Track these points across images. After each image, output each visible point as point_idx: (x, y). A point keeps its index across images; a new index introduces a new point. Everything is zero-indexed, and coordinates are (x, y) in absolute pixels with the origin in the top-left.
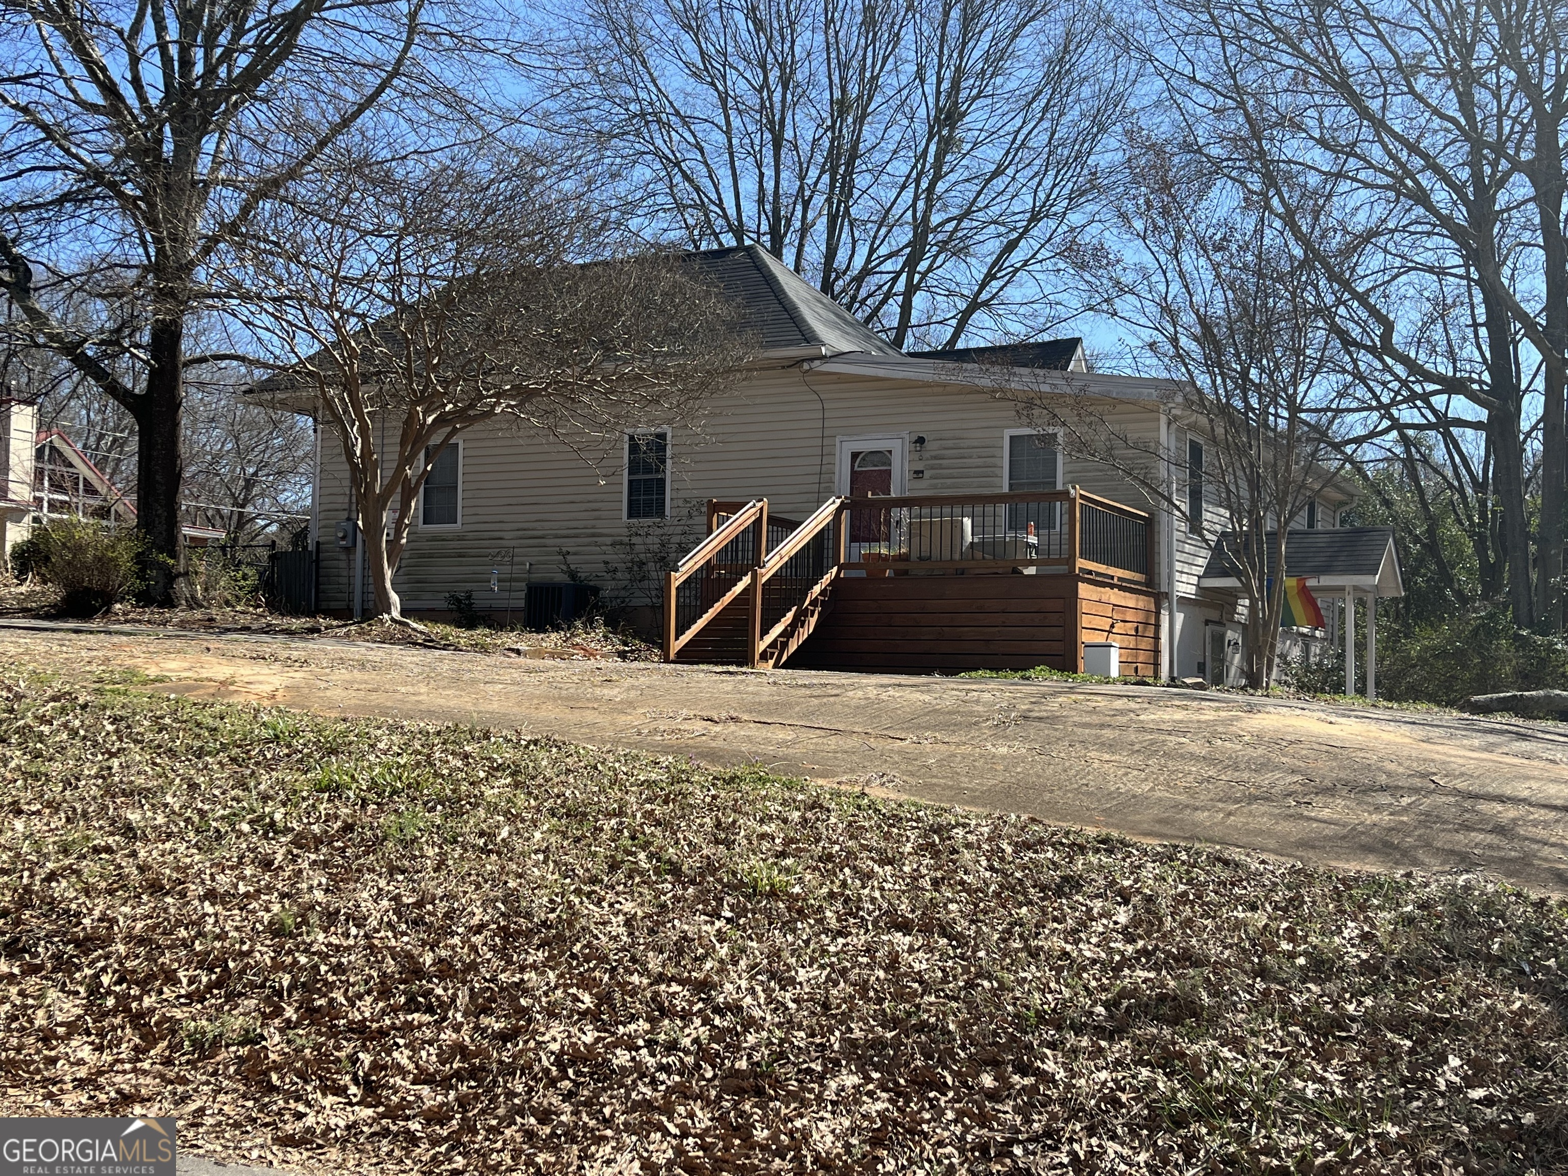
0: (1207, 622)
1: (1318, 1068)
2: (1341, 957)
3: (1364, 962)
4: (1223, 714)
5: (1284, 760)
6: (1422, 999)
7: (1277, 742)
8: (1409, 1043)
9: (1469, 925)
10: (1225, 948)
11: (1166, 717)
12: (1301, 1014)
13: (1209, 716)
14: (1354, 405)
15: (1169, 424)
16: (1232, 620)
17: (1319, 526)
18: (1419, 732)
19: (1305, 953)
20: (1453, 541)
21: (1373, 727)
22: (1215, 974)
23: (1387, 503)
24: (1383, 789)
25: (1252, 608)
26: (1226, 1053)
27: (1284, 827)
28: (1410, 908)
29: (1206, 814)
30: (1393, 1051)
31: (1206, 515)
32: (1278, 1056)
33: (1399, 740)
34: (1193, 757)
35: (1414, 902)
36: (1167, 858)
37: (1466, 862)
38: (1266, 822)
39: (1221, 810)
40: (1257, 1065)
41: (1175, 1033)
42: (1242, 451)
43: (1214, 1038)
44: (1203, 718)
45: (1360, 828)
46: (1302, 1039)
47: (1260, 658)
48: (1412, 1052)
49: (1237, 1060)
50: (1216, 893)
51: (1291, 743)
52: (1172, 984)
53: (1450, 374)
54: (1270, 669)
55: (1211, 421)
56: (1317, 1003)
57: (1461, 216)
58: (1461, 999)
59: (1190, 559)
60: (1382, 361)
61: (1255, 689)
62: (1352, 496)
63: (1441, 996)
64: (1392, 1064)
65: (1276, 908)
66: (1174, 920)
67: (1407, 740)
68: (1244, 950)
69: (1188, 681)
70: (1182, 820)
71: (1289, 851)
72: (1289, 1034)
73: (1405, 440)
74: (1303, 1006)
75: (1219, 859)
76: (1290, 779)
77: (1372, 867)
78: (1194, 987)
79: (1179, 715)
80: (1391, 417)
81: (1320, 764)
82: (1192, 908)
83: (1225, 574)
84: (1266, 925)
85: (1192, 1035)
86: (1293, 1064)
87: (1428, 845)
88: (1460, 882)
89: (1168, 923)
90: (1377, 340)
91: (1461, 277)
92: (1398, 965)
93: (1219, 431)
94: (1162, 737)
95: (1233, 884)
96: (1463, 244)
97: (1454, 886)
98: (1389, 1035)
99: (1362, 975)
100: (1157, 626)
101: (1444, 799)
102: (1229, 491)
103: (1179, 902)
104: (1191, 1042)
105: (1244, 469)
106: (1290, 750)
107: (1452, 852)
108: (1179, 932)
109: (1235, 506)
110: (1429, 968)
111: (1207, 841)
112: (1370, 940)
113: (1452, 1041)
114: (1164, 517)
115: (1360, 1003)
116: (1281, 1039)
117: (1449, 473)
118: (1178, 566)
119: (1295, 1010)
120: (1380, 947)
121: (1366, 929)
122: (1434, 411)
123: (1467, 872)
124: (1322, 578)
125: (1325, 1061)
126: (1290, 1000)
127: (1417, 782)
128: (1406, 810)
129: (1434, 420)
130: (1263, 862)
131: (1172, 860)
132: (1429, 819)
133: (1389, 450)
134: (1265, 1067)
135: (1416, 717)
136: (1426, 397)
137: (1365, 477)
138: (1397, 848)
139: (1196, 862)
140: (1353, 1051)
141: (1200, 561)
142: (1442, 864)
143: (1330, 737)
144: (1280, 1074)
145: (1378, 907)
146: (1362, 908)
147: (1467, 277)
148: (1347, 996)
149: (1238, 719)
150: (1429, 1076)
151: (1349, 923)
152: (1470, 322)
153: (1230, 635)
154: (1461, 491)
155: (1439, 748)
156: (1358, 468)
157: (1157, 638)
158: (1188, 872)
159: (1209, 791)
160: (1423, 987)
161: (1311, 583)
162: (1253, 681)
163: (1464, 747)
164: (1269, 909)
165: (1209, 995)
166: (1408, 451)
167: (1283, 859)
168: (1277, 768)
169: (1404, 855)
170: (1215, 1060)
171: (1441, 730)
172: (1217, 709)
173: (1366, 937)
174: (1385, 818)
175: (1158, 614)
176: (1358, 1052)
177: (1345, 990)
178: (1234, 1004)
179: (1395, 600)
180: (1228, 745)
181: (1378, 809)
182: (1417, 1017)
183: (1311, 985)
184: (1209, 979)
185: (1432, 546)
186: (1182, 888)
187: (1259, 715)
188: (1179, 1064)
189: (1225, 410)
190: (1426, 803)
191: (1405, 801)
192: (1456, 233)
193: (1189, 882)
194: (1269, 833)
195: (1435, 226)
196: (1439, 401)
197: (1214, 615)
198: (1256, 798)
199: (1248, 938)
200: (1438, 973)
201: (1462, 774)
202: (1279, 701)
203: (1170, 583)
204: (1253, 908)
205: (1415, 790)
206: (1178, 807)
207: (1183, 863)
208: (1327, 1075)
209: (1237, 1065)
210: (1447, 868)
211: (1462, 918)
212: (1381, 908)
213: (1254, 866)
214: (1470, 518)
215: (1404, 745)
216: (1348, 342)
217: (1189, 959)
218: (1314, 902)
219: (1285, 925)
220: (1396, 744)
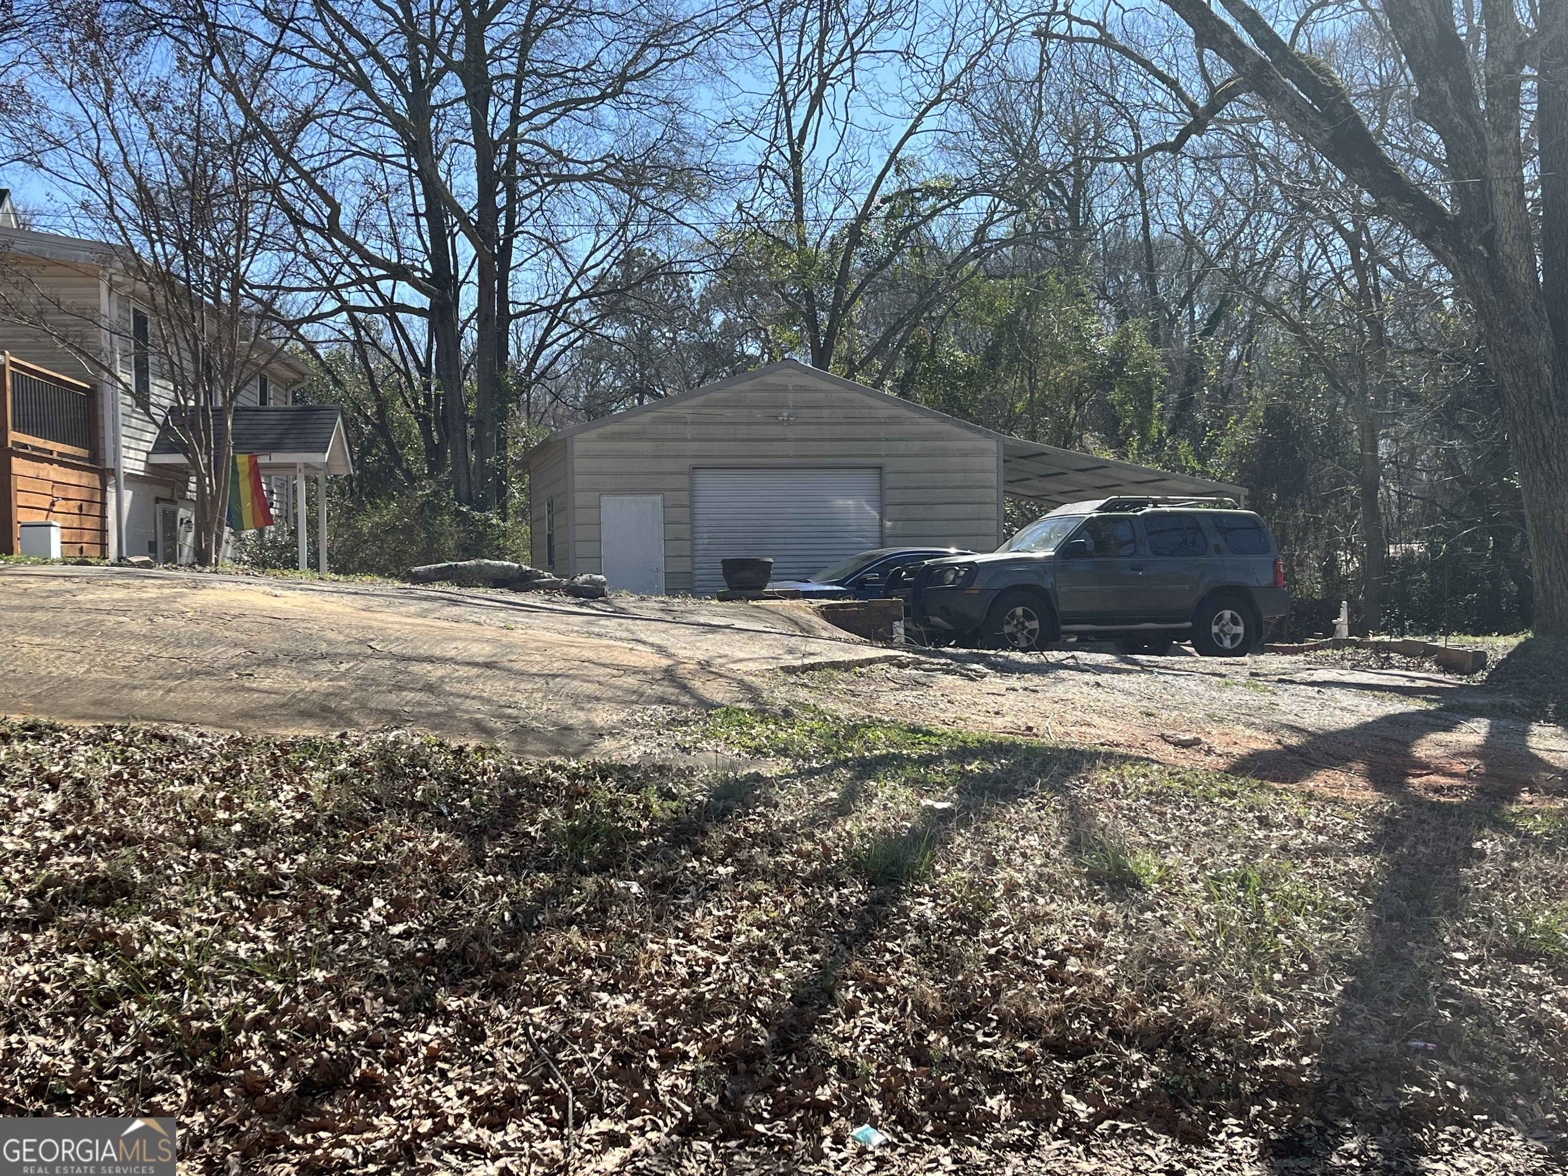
0: (158, 500)
1: (251, 929)
2: (276, 820)
3: (298, 823)
4: (167, 591)
5: (227, 634)
6: (351, 850)
7: (221, 617)
8: (337, 892)
9: (396, 777)
10: (160, 823)
11: (106, 596)
12: (235, 879)
13: (152, 593)
14: (305, 284)
15: (110, 290)
16: (183, 498)
17: (271, 404)
18: (360, 602)
19: (242, 820)
20: (402, 423)
21: (317, 598)
22: (148, 850)
23: (338, 383)
24: (323, 657)
25: (200, 484)
26: (159, 927)
27: (225, 699)
28: (344, 766)
29: (145, 692)
30: (323, 903)
31: (154, 389)
32: (211, 922)
33: (340, 610)
34: (133, 636)
35: (347, 761)
36: (101, 739)
37: (396, 718)
38: (207, 696)
39: (161, 687)
40: (191, 934)
41: (105, 914)
42: (185, 322)
43: (146, 914)
44: (145, 596)
45: (300, 696)
46: (236, 903)
47: (208, 535)
48: (340, 899)
49: (170, 932)
50: (152, 770)
51: (235, 617)
52: (102, 866)
53: (395, 260)
54: (218, 544)
55: (151, 289)
56: (252, 867)
57: (401, 106)
58: (387, 846)
59: (137, 434)
60: (331, 242)
61: (204, 566)
62: (304, 375)
63: (368, 845)
64: (321, 914)
65: (213, 779)
66: (107, 801)
67: (348, 610)
68: (179, 824)
69: (134, 560)
70: (119, 700)
71: (229, 722)
72: (223, 899)
73: (354, 322)
74: (237, 871)
75: (156, 736)
76: (231, 653)
77: (310, 731)
78: (127, 866)
79: (120, 594)
80: (340, 299)
81: (263, 636)
82: (126, 787)
83: (172, 450)
84: (203, 796)
85: (123, 915)
86: (226, 928)
87: (364, 706)
88: (391, 738)
89: (100, 805)
90: (325, 221)
91: (403, 167)
92: (331, 820)
93: (160, 300)
94: (100, 618)
95: (170, 760)
96: (404, 136)
97: (384, 742)
98: (320, 887)
99: (296, 834)
100: (104, 504)
101: (380, 662)
102: (172, 363)
103: (112, 783)
104: (123, 921)
105: (187, 341)
106: (234, 623)
107: (385, 711)
108: (111, 813)
109: (178, 378)
110: (358, 820)
111: (143, 718)
112: (304, 801)
113: (377, 884)
114: (108, 390)
115: (293, 861)
116: (215, 906)
117: (396, 356)
118: (124, 441)
119: (230, 876)
120: (314, 805)
121: (301, 790)
122: (381, 296)
123: (397, 728)
124: (274, 456)
125: (257, 920)
126: (225, 867)
127: (356, 649)
128: (344, 675)
129: (380, 304)
130: (201, 735)
131: (106, 741)
132: (364, 682)
133: (340, 332)
134: (199, 934)
135: (361, 588)
136: (373, 281)
137: (318, 356)
138: (333, 711)
139: (132, 740)
140: (285, 908)
141: (148, 437)
142: (375, 723)
143: (274, 609)
144: (214, 940)
145: (312, 769)
146: (298, 771)
147: (409, 168)
148: (281, 856)
149: (182, 595)
150: (355, 920)
151: (285, 787)
152: (412, 211)
153: (182, 513)
154: (408, 374)
155: (378, 616)
156: (310, 346)
157: (103, 517)
158: (123, 752)
159: (148, 669)
160: (352, 839)
161: (263, 460)
162: (202, 558)
163: (400, 614)
164: (206, 780)
165: (143, 872)
166: (357, 333)
167: (222, 731)
168: (219, 642)
169: (342, 718)
170: (147, 935)
171: (380, 599)
172: (161, 587)
173: (301, 798)
174: (324, 685)
175: (104, 491)
176: (289, 907)
177: (279, 851)
178: (168, 878)
179: (349, 478)
180: (169, 621)
181: (317, 676)
182: (346, 867)
183: (245, 850)
184: (142, 856)
185: (382, 427)
186: (116, 768)
187: (205, 591)
188: (108, 945)
189: (166, 278)
190: (363, 668)
191: (344, 667)
192: (397, 123)
193: (124, 762)
194: (209, 707)
195: (377, 113)
196: (385, 286)
197: (164, 492)
198: (198, 673)
199: (184, 811)
200: (366, 823)
201: (397, 639)
202: (227, 577)
203: (117, 459)
204: (190, 781)
205: (353, 656)
206: (114, 687)
207: (118, 743)
208: (260, 933)
209: (170, 937)
210: (380, 726)
211: (390, 770)
212: (315, 769)
213: (192, 739)
214: (415, 401)
215: (343, 614)
216: (298, 221)
217: (122, 838)
218: (251, 770)
219: (221, 794)
220: (337, 614)
